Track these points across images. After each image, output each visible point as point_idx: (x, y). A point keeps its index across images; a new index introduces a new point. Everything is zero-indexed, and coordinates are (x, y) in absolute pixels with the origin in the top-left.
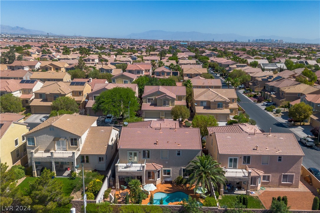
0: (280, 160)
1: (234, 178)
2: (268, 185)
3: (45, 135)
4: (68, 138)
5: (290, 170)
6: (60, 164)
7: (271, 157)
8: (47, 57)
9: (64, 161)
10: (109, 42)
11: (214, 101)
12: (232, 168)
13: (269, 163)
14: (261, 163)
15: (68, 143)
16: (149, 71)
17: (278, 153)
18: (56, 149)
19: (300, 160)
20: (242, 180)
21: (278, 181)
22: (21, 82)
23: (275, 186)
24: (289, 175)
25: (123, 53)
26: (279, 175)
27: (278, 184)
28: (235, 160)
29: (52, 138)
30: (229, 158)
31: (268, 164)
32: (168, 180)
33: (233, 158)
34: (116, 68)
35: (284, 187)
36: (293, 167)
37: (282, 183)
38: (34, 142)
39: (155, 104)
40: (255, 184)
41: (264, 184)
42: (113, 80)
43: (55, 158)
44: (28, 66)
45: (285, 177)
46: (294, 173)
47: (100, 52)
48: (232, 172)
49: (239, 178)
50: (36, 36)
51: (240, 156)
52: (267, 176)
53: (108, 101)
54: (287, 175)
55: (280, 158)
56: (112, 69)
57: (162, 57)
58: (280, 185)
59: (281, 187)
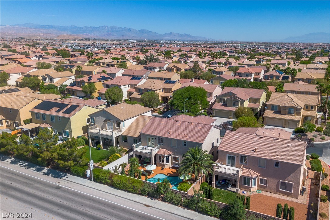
0: (277, 165)
1: (224, 174)
2: (265, 189)
3: (100, 117)
4: (114, 120)
5: (289, 178)
6: (109, 140)
7: (268, 161)
8: (182, 60)
9: (107, 138)
10: (260, 46)
11: (285, 106)
12: (230, 165)
13: (266, 167)
14: (258, 166)
15: (115, 125)
16: (259, 74)
17: (275, 158)
18: (107, 128)
19: (298, 169)
20: (231, 177)
21: (276, 187)
22: (132, 79)
23: (272, 191)
24: (287, 183)
25: (256, 57)
26: (276, 181)
27: (276, 190)
28: (233, 158)
29: (104, 119)
30: (227, 155)
31: (264, 167)
32: (176, 166)
33: (231, 156)
34: (229, 71)
35: (283, 195)
36: (292, 175)
37: (280, 190)
38: (94, 120)
39: (225, 105)
40: (248, 184)
41: (262, 188)
42: (211, 81)
43: (101, 134)
44: (158, 67)
45: (283, 184)
46: (293, 182)
47: (237, 56)
48: (229, 169)
49: (229, 175)
50: (197, 41)
51: (238, 155)
52: (265, 180)
53: (179, 97)
54: (285, 183)
55: (277, 164)
56: (223, 72)
57: (296, 61)
58: (278, 192)
59: (279, 194)
